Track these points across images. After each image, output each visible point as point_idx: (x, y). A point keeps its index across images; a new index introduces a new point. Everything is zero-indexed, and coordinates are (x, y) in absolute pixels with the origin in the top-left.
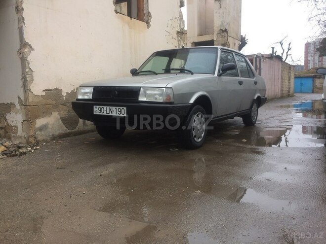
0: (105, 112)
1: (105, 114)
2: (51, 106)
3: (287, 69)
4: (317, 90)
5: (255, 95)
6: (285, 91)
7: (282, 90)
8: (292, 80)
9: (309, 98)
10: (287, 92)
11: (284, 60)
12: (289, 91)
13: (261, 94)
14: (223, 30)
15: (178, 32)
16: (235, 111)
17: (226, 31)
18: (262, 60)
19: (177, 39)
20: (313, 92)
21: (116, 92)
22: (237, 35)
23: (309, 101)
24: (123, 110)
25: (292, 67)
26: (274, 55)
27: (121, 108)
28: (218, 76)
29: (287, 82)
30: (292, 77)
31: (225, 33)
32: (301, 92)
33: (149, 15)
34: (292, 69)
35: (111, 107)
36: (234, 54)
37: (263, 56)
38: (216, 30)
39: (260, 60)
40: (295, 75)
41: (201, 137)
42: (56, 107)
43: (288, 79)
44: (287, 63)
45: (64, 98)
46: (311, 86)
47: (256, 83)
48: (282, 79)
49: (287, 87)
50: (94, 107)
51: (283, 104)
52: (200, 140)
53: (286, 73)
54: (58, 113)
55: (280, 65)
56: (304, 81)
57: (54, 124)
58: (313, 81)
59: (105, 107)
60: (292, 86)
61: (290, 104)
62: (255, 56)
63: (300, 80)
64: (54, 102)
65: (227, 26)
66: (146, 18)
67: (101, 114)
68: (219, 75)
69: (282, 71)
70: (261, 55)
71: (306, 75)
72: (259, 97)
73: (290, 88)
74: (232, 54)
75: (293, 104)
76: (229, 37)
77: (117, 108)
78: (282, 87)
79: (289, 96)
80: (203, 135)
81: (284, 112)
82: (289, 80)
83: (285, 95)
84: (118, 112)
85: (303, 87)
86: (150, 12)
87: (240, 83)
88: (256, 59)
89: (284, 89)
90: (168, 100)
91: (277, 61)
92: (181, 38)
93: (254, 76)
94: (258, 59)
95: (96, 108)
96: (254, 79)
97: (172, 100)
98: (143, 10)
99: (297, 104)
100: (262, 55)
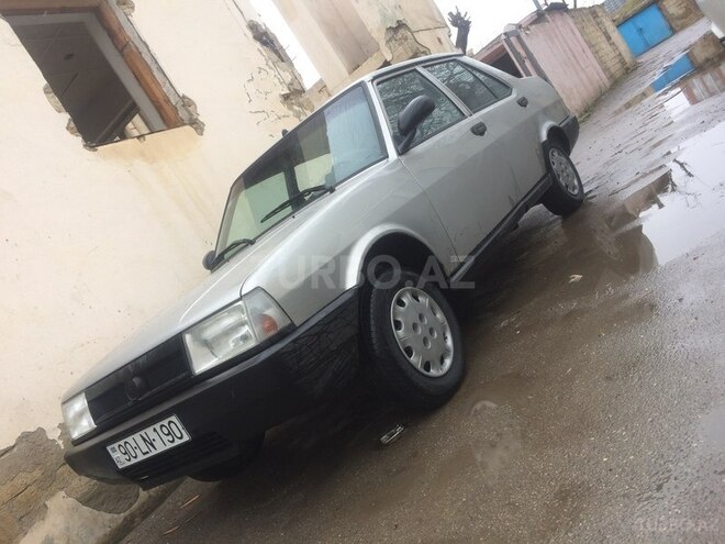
0: (138, 451)
1: (141, 458)
2: (33, 488)
3: (589, 21)
4: (679, 23)
5: (538, 132)
6: (615, 67)
7: (606, 70)
8: (615, 35)
9: (674, 49)
10: (619, 66)
11: (571, 6)
12: (623, 62)
13: (552, 118)
14: (394, 26)
15: (286, 97)
16: (511, 208)
17: (401, 25)
18: (523, 35)
19: (291, 113)
20: (674, 31)
21: (136, 381)
22: (432, 18)
23: (678, 57)
24: (172, 425)
25: (598, 10)
26: (545, 8)
27: (165, 422)
28: (399, 154)
29: (605, 47)
30: (611, 28)
31: (402, 31)
32: (650, 47)
33: (187, 103)
34: (600, 14)
35: (142, 433)
36: (419, 69)
37: (519, 26)
38: (380, 36)
39: (519, 38)
40: (614, 21)
41: (447, 350)
42: (48, 484)
43: (604, 38)
44: (581, 9)
45: (60, 442)
46: (661, 22)
47: (523, 103)
48: (591, 46)
49: (613, 55)
50: (109, 448)
51: (628, 97)
52: (448, 362)
53: (592, 29)
54: (63, 493)
55: (570, 21)
56: (640, 21)
57: (68, 529)
58: (660, 9)
59: (130, 439)
60: (623, 47)
61: (643, 89)
62: (503, 37)
63: (630, 25)
64: (37, 474)
65: (398, 13)
66: (182, 114)
67: (134, 461)
68: (402, 151)
69: (582, 30)
70: (514, 28)
71: (637, 7)
72: (553, 131)
73: (620, 54)
74: (415, 70)
75: (647, 84)
76: (416, 35)
77: (157, 426)
78: (601, 62)
79: (629, 70)
80: (449, 342)
81: (639, 118)
82: (609, 38)
83: (618, 75)
84: (165, 438)
85: (647, 36)
86: (184, 97)
87: (479, 130)
88: (507, 41)
89: (609, 64)
90: (268, 330)
91: (557, 16)
92: (300, 105)
93: (507, 88)
94: (513, 39)
95: (114, 450)
96: (514, 96)
97: (282, 323)
98: (168, 101)
99: (656, 78)
100: (516, 25)
